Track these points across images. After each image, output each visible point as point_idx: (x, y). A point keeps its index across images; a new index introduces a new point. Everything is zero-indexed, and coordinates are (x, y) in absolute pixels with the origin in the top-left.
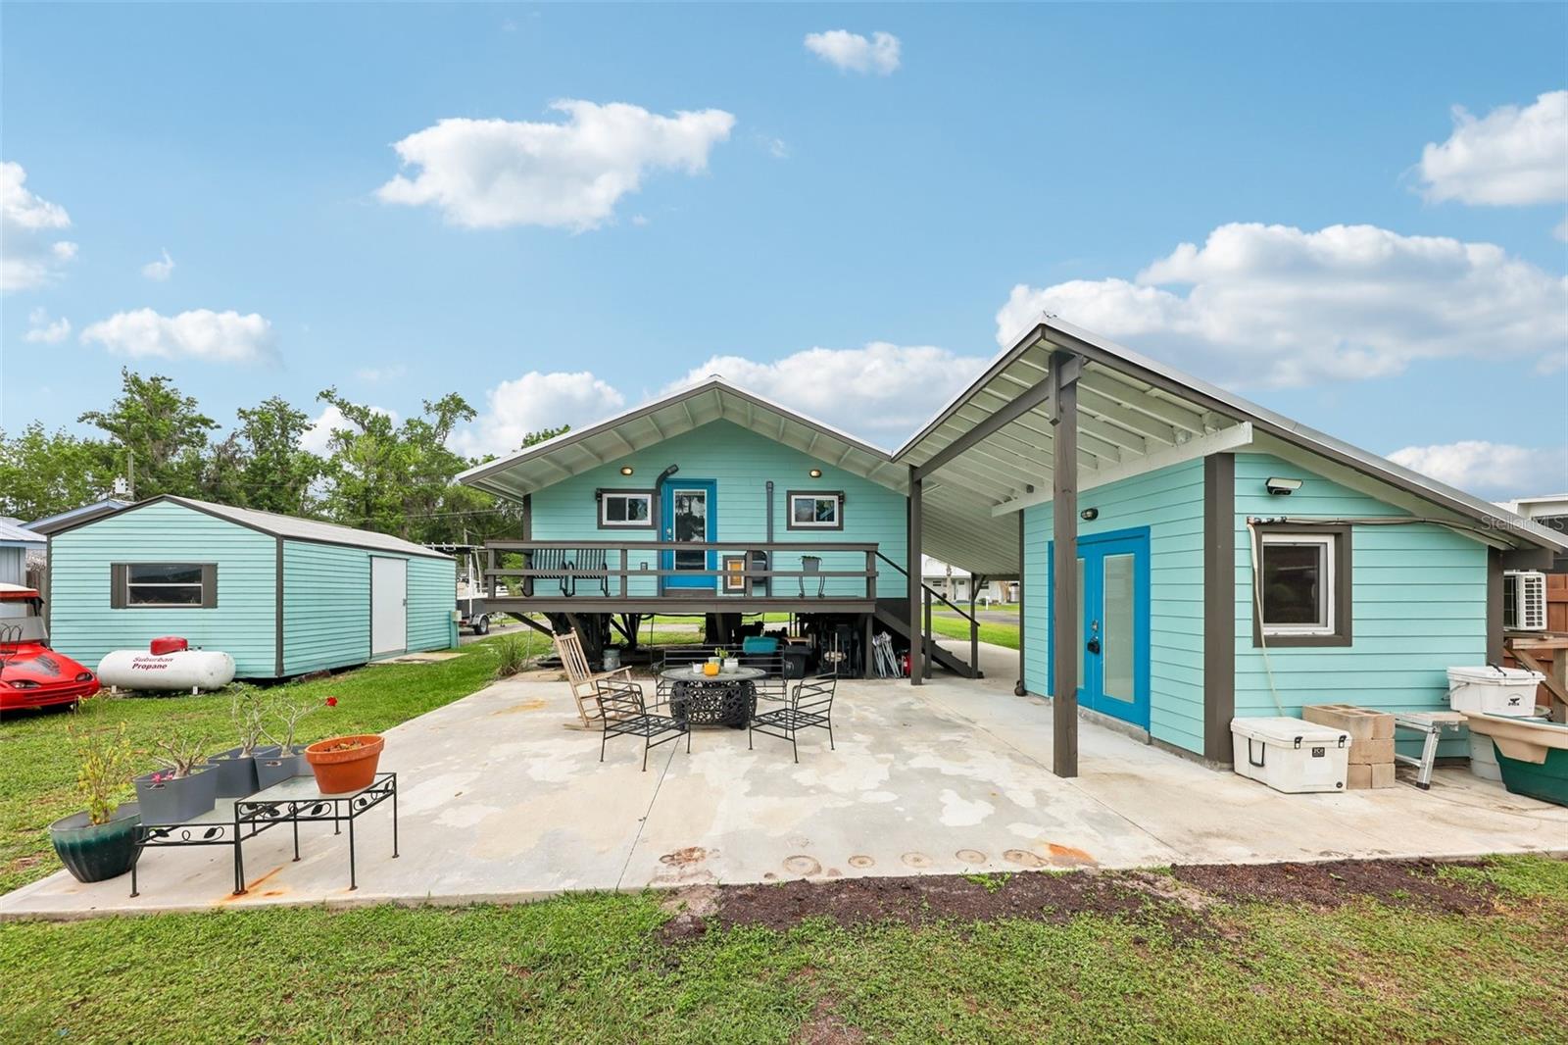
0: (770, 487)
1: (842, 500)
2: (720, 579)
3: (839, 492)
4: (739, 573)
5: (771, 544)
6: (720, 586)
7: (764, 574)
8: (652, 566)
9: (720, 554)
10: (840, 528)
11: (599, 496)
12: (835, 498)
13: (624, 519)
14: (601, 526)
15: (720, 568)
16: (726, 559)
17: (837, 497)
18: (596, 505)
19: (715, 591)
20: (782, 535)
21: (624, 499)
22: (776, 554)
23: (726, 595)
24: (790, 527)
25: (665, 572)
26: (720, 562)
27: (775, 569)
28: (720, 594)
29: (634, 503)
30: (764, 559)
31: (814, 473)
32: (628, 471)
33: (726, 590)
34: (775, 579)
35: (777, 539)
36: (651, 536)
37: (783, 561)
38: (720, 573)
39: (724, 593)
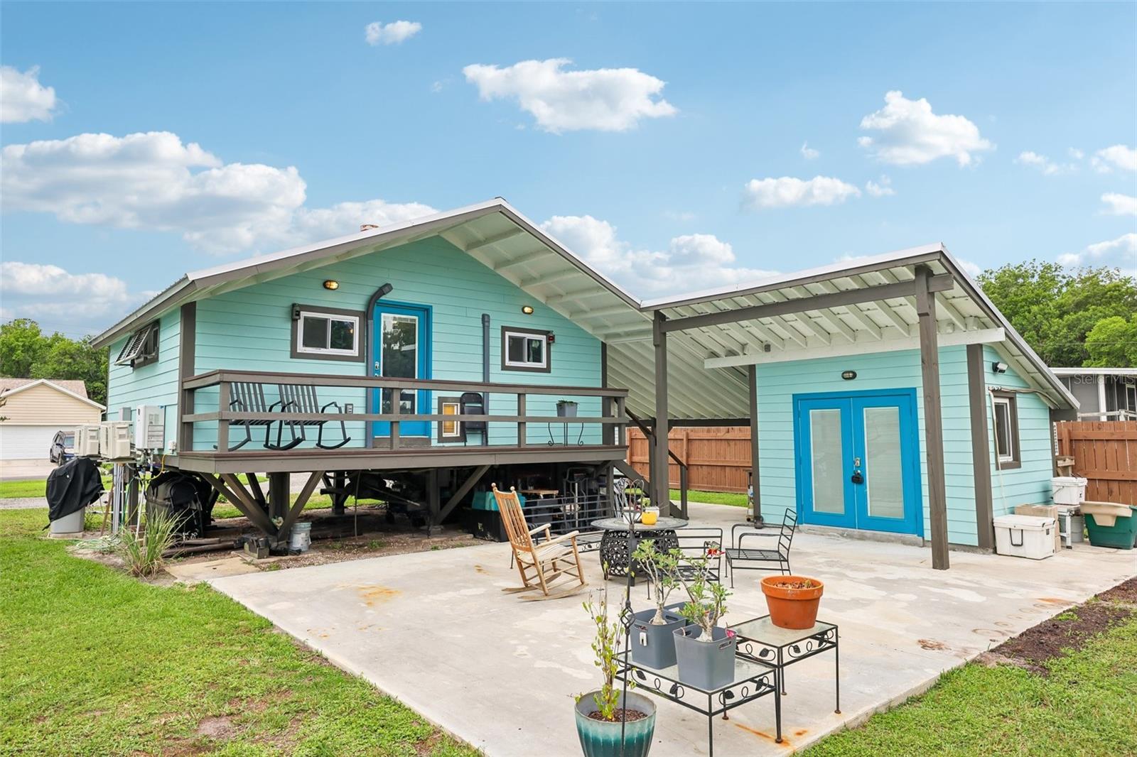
0: (485, 319)
1: (551, 339)
2: (435, 424)
3: (549, 332)
4: (452, 418)
5: (486, 383)
6: (434, 434)
7: (478, 418)
8: (359, 409)
9: (435, 395)
10: (548, 370)
11: (294, 312)
12: (543, 338)
13: (325, 347)
14: (294, 354)
15: (435, 412)
16: (441, 400)
17: (545, 337)
18: (289, 326)
19: (429, 440)
20: (497, 376)
21: (325, 321)
22: (492, 396)
23: (441, 444)
24: (504, 368)
25: (374, 417)
26: (435, 404)
27: (491, 413)
28: (434, 443)
29: (338, 326)
30: (480, 403)
31: (527, 310)
32: (334, 285)
33: (441, 439)
34: (491, 424)
35: (493, 380)
36: (358, 369)
37: (499, 404)
38: (434, 418)
39: (439, 442)
